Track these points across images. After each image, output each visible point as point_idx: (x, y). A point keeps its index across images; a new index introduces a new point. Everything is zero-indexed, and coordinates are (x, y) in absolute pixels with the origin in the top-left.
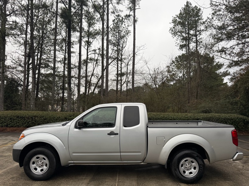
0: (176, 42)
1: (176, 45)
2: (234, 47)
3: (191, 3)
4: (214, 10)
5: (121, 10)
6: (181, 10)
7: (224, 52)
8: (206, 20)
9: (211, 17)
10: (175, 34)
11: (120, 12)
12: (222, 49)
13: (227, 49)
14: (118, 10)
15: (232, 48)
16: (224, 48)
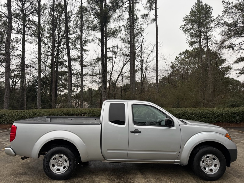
0: (187, 39)
1: (187, 41)
2: (242, 43)
3: (202, 1)
4: (225, 8)
5: (139, 9)
6: (192, 8)
7: (232, 48)
8: (216, 18)
9: (221, 15)
10: (186, 31)
11: (138, 11)
12: (230, 45)
13: (236, 45)
14: (136, 10)
15: (240, 44)
16: (232, 44)
